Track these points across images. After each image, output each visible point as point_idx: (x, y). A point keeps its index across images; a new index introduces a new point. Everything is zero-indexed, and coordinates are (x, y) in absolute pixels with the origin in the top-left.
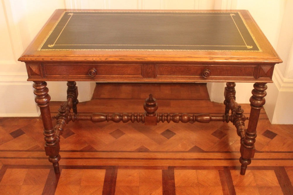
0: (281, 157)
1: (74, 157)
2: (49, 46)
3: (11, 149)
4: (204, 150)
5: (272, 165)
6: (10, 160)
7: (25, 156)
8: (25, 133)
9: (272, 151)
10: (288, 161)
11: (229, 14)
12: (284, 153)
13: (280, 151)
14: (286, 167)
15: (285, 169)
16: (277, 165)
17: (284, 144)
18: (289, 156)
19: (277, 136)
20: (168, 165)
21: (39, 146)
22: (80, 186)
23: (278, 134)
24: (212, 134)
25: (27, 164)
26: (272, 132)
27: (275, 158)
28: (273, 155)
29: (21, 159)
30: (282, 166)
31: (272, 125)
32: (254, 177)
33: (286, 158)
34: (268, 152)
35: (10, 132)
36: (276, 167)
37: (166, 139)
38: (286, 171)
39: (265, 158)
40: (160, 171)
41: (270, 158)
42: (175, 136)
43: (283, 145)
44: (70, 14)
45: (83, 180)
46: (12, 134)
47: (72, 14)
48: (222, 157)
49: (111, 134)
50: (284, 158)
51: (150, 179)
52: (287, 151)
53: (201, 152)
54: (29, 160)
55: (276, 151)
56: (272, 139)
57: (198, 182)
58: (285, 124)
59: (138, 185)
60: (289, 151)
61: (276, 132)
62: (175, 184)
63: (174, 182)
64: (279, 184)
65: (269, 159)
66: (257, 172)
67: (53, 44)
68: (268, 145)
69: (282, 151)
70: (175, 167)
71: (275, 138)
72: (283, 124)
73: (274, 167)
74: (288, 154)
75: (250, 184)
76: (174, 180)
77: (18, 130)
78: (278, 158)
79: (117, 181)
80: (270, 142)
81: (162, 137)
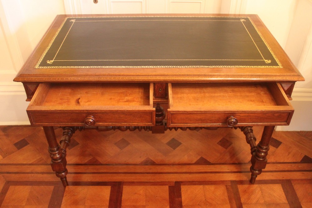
0: (287, 169)
1: (78, 172)
2: (48, 62)
3: (15, 162)
4: (210, 161)
5: (278, 178)
6: (13, 175)
7: (28, 171)
8: (29, 144)
9: (277, 162)
10: (295, 173)
11: (239, 19)
12: (290, 164)
13: (286, 161)
14: (293, 180)
15: (292, 182)
16: (284, 179)
17: (289, 153)
18: (294, 167)
19: (282, 144)
20: (174, 180)
21: (43, 159)
22: (85, 205)
23: (282, 142)
24: (218, 143)
25: (30, 180)
26: (276, 140)
27: (281, 169)
28: (279, 166)
29: (25, 174)
30: (289, 178)
31: (276, 132)
32: (262, 192)
33: (292, 169)
34: (273, 163)
35: (15, 143)
36: (283, 180)
37: (172, 149)
38: (293, 185)
39: (271, 170)
40: (167, 188)
41: (277, 170)
42: (180, 146)
43: (288, 155)
45: (88, 199)
46: (16, 145)
47: (74, 21)
48: (228, 169)
49: (116, 144)
50: (290, 170)
51: (157, 197)
52: (292, 162)
53: (208, 164)
54: (33, 175)
55: (282, 161)
56: (277, 148)
57: (206, 200)
58: (289, 131)
59: (144, 204)
60: (294, 161)
61: (280, 140)
62: (183, 202)
63: (182, 200)
64: (287, 201)
65: (275, 171)
66: (264, 187)
67: (52, 60)
68: (273, 155)
69: (288, 161)
70: (182, 182)
71: (280, 147)
72: (287, 131)
73: (280, 180)
74: (293, 165)
75: (258, 201)
76: (181, 198)
77: (22, 140)
78: (284, 170)
79: (122, 200)
80: (275, 151)
81: (168, 147)
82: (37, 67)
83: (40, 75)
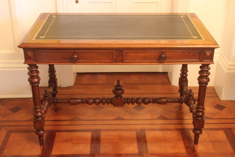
0: (229, 122)
1: (65, 124)
2: (41, 37)
4: (168, 118)
5: (221, 127)
8: (22, 109)
9: (221, 118)
11: (180, 16)
13: (228, 118)
14: (233, 128)
15: (232, 129)
16: (226, 127)
17: (231, 113)
19: (226, 108)
20: (140, 128)
22: (72, 143)
24: (174, 108)
26: (221, 106)
27: (224, 122)
28: (222, 121)
30: (230, 127)
32: (208, 135)
33: (232, 122)
34: (218, 119)
37: (138, 111)
38: (233, 131)
39: (216, 123)
40: (134, 132)
42: (144, 109)
43: (231, 114)
44: (54, 16)
45: (75, 139)
52: (234, 118)
53: (166, 119)
55: (225, 118)
56: (222, 110)
57: (165, 139)
58: (232, 100)
59: (118, 141)
61: (225, 106)
62: (147, 140)
64: (227, 140)
65: (219, 123)
66: (210, 132)
67: (44, 36)
68: (218, 114)
69: (230, 118)
70: (146, 129)
71: (224, 109)
73: (223, 128)
74: (234, 120)
75: (205, 139)
76: (146, 138)
78: (226, 122)
79: (101, 139)
80: (220, 112)
81: (134, 110)
82: (34, 40)
83: (36, 43)
